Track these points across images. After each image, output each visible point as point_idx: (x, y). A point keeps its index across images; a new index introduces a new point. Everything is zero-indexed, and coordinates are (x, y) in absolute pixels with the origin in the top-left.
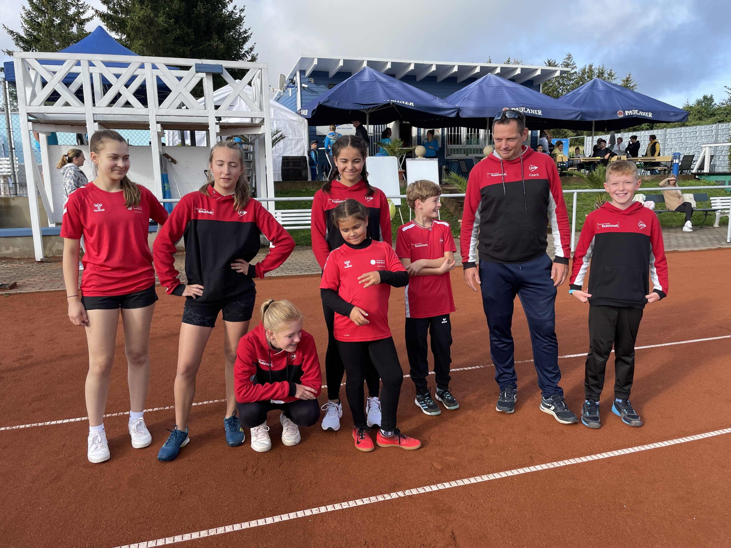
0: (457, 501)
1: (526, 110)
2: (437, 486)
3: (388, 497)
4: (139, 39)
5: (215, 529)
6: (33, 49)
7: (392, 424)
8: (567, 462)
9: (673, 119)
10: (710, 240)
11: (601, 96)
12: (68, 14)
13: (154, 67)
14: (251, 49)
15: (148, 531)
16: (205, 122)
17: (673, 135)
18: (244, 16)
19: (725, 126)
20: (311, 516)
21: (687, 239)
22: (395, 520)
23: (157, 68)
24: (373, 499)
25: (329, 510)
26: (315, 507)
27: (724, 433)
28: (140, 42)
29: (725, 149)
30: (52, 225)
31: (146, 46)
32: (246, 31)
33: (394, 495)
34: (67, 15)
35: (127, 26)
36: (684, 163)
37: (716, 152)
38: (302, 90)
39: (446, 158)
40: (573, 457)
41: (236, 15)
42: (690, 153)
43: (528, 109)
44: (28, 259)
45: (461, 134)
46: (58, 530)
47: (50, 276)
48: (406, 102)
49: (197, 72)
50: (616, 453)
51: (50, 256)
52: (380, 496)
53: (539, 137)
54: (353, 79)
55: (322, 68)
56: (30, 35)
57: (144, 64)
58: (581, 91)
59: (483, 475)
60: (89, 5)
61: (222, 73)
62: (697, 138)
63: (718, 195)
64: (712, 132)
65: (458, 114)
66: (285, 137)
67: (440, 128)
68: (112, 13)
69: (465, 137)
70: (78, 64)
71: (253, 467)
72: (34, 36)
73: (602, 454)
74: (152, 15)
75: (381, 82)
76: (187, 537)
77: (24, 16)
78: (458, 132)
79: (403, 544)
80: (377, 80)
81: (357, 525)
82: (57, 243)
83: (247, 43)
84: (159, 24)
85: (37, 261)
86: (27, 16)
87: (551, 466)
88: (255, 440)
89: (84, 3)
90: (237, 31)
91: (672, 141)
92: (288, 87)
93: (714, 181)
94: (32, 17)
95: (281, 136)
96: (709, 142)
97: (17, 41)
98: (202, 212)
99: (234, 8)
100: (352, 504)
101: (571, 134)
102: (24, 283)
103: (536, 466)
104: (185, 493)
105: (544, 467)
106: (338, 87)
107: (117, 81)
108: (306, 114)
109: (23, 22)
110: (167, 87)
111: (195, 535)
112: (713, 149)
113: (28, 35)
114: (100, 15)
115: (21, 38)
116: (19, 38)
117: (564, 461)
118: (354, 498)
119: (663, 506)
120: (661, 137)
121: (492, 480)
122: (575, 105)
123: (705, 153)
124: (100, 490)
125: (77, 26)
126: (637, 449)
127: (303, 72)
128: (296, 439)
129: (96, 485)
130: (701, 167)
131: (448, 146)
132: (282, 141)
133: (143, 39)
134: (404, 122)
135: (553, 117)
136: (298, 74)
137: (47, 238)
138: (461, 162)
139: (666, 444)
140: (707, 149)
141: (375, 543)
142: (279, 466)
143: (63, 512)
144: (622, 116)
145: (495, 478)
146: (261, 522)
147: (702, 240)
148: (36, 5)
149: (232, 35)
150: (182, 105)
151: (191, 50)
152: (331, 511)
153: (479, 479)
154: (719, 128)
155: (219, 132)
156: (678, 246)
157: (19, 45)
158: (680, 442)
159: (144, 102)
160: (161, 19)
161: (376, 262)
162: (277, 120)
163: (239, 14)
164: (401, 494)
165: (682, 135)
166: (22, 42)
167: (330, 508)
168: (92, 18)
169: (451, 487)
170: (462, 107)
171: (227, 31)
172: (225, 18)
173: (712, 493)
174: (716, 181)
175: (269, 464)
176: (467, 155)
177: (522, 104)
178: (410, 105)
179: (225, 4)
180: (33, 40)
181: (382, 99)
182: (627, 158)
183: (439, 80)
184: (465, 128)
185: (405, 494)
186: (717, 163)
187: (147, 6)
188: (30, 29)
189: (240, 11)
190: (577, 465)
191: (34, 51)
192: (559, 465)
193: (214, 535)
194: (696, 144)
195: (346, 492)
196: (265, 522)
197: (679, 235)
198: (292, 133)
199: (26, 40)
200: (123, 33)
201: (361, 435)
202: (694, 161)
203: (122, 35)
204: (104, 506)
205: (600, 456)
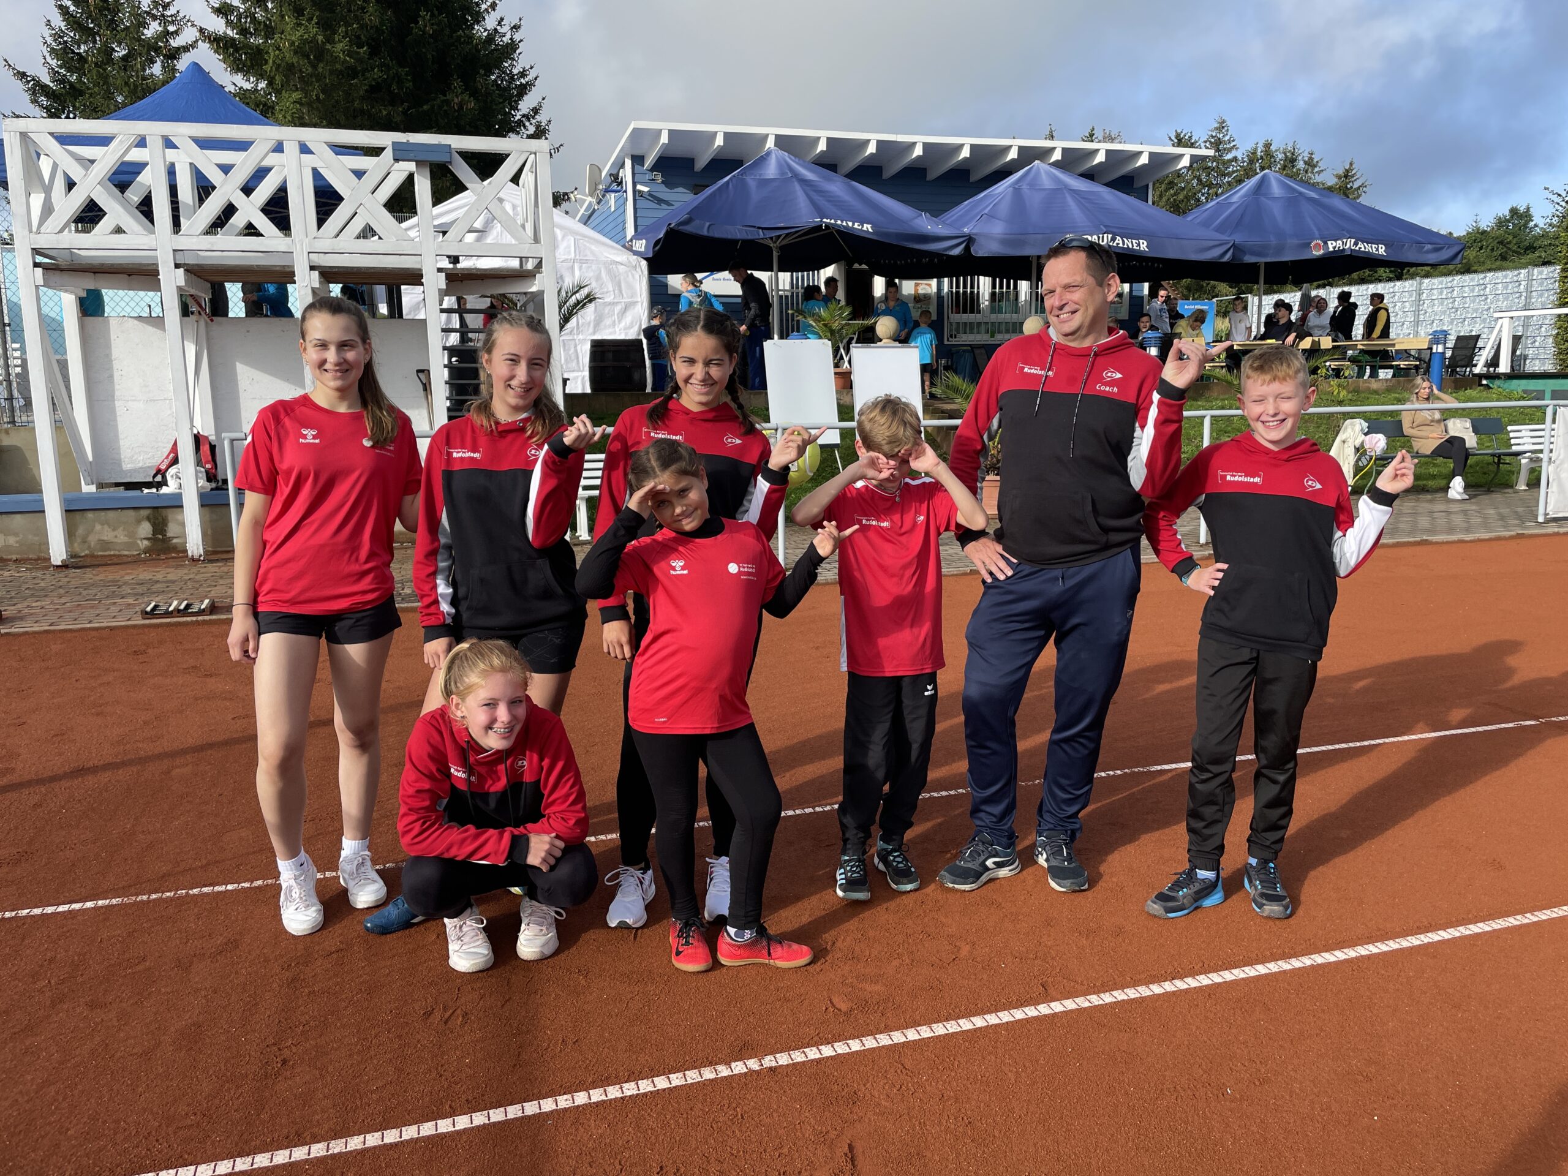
0: (871, 1078)
1: (1113, 239)
2: (833, 1046)
3: (724, 1071)
4: (294, 88)
5: (344, 1140)
6: (69, 112)
7: (753, 913)
8: (1119, 995)
9: (1432, 258)
10: (1502, 518)
11: (1277, 210)
12: (143, 37)
13: (305, 149)
14: (536, 111)
15: (200, 1143)
16: (418, 266)
17: (1435, 292)
18: (521, 41)
19: (1545, 273)
20: (552, 1112)
21: (1453, 516)
22: (732, 1120)
23: (311, 152)
24: (692, 1076)
25: (594, 1099)
26: (565, 1094)
27: (1468, 932)
28: (296, 96)
29: (1547, 322)
30: (89, 489)
31: (308, 104)
32: (524, 71)
33: (739, 1068)
34: (139, 40)
35: (266, 62)
36: (1457, 352)
37: (1528, 329)
38: (637, 198)
39: (946, 342)
40: (1135, 984)
41: (504, 39)
42: (1471, 331)
43: (1118, 238)
44: (36, 560)
45: (978, 292)
46: (10, 1142)
47: (77, 598)
48: (856, 224)
49: (396, 160)
50: (1228, 976)
51: (83, 554)
52: (709, 1068)
53: (1146, 300)
54: (742, 175)
55: (680, 151)
56: (62, 81)
57: (282, 144)
58: (1235, 199)
59: (935, 1023)
60: (187, 17)
61: (450, 163)
62: (1486, 299)
63: (1527, 422)
64: (1520, 285)
65: (967, 249)
66: (595, 299)
67: (933, 278)
68: (237, 34)
69: (987, 297)
70: (142, 143)
71: (445, 1009)
72: (71, 83)
73: (1197, 977)
74: (320, 38)
75: (804, 182)
76: (281, 1157)
77: (49, 40)
78: (972, 287)
79: (741, 1171)
80: (796, 175)
81: (649, 1132)
82: (98, 527)
83: (525, 98)
84: (336, 58)
85: (54, 566)
86: (55, 40)
87: (1083, 1002)
88: (457, 949)
89: (178, 12)
90: (504, 72)
91: (1434, 305)
92: (607, 191)
93: (1520, 391)
94: (66, 42)
95: (588, 296)
96: (1512, 306)
97: (34, 93)
98: (460, 455)
99: (499, 23)
100: (645, 1086)
101: (1226, 292)
102: (20, 612)
103: (1053, 1004)
104: (291, 1063)
105: (1070, 1004)
106: (710, 192)
107: (225, 181)
108: (643, 249)
109: (47, 55)
110: (336, 192)
111: (299, 1153)
112: (1521, 323)
113: (56, 81)
114: (210, 39)
115: (44, 88)
116: (37, 89)
117: (1113, 993)
118: (652, 1074)
119: (1312, 1089)
120: (1411, 296)
121: (952, 1034)
122: (1220, 229)
123: (1500, 331)
124: (113, 1055)
125: (162, 62)
126: (1273, 967)
127: (638, 160)
128: (543, 946)
129: (107, 1045)
130: (1494, 362)
131: (952, 316)
132: (591, 307)
133: (302, 89)
134: (856, 266)
135: (1173, 253)
136: (628, 163)
137: (78, 515)
138: (977, 351)
139: (1340, 955)
140: (1506, 321)
141: (682, 1170)
142: (503, 1006)
143: (28, 1102)
144: (1322, 252)
145: (959, 1029)
146: (445, 1126)
147: (1485, 518)
148: (76, 17)
149: (495, 80)
150: (368, 232)
151: (405, 113)
152: (598, 1102)
153: (925, 1032)
154: (1535, 277)
155: (445, 287)
156: (1432, 531)
157: (37, 102)
158: (1368, 953)
159: (283, 223)
160: (340, 47)
161: (739, 567)
162: (582, 262)
163: (508, 36)
164: (753, 1064)
165: (1455, 292)
166: (46, 96)
167: (597, 1095)
168: (194, 45)
169: (863, 1048)
170: (975, 234)
171: (482, 72)
172: (477, 45)
173: (1424, 1063)
174: (1525, 391)
175: (481, 1002)
176: (992, 336)
177: (1105, 226)
178: (865, 228)
179: (479, 14)
180: (68, 93)
181: (805, 216)
182: (1334, 341)
183: (932, 175)
184: (987, 278)
185: (762, 1065)
186: (1531, 352)
187: (310, 20)
188: (61, 68)
189: (512, 29)
190: (1142, 1000)
191: (71, 115)
192: (1101, 1002)
193: (340, 1154)
194: (1485, 312)
195: (637, 1060)
196: (454, 1124)
197: (1439, 506)
198: (614, 291)
199: (54, 91)
200: (261, 76)
201: (686, 938)
202: (1480, 348)
203: (257, 80)
204: (115, 1090)
205: (1192, 983)
